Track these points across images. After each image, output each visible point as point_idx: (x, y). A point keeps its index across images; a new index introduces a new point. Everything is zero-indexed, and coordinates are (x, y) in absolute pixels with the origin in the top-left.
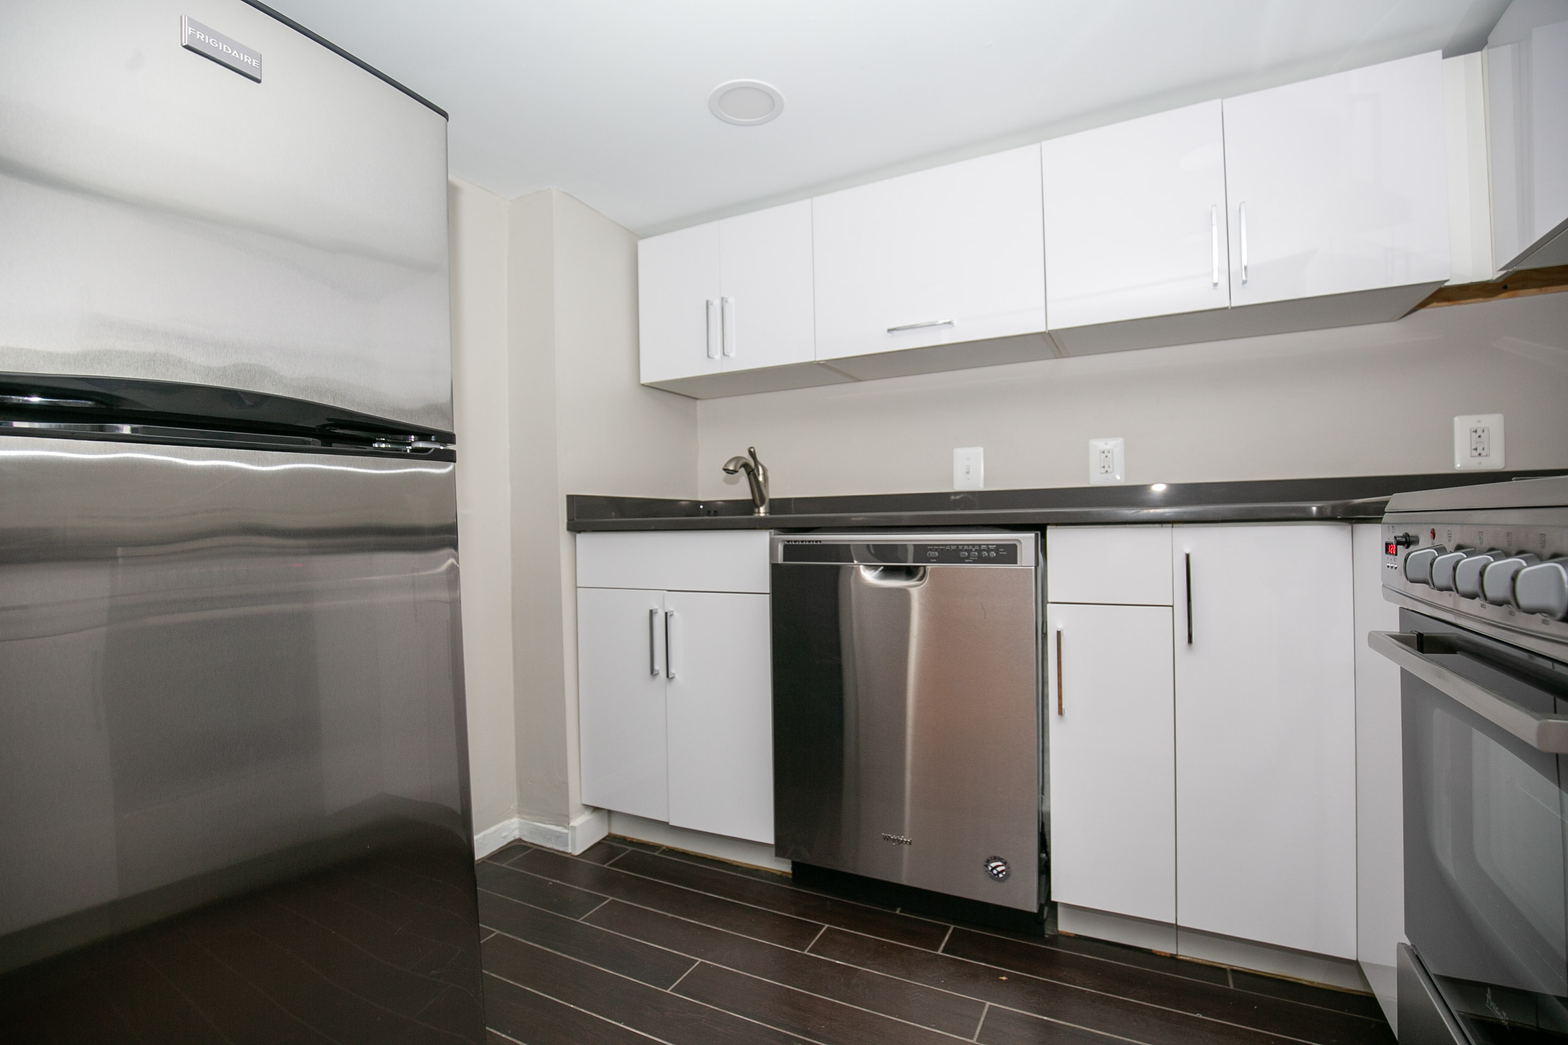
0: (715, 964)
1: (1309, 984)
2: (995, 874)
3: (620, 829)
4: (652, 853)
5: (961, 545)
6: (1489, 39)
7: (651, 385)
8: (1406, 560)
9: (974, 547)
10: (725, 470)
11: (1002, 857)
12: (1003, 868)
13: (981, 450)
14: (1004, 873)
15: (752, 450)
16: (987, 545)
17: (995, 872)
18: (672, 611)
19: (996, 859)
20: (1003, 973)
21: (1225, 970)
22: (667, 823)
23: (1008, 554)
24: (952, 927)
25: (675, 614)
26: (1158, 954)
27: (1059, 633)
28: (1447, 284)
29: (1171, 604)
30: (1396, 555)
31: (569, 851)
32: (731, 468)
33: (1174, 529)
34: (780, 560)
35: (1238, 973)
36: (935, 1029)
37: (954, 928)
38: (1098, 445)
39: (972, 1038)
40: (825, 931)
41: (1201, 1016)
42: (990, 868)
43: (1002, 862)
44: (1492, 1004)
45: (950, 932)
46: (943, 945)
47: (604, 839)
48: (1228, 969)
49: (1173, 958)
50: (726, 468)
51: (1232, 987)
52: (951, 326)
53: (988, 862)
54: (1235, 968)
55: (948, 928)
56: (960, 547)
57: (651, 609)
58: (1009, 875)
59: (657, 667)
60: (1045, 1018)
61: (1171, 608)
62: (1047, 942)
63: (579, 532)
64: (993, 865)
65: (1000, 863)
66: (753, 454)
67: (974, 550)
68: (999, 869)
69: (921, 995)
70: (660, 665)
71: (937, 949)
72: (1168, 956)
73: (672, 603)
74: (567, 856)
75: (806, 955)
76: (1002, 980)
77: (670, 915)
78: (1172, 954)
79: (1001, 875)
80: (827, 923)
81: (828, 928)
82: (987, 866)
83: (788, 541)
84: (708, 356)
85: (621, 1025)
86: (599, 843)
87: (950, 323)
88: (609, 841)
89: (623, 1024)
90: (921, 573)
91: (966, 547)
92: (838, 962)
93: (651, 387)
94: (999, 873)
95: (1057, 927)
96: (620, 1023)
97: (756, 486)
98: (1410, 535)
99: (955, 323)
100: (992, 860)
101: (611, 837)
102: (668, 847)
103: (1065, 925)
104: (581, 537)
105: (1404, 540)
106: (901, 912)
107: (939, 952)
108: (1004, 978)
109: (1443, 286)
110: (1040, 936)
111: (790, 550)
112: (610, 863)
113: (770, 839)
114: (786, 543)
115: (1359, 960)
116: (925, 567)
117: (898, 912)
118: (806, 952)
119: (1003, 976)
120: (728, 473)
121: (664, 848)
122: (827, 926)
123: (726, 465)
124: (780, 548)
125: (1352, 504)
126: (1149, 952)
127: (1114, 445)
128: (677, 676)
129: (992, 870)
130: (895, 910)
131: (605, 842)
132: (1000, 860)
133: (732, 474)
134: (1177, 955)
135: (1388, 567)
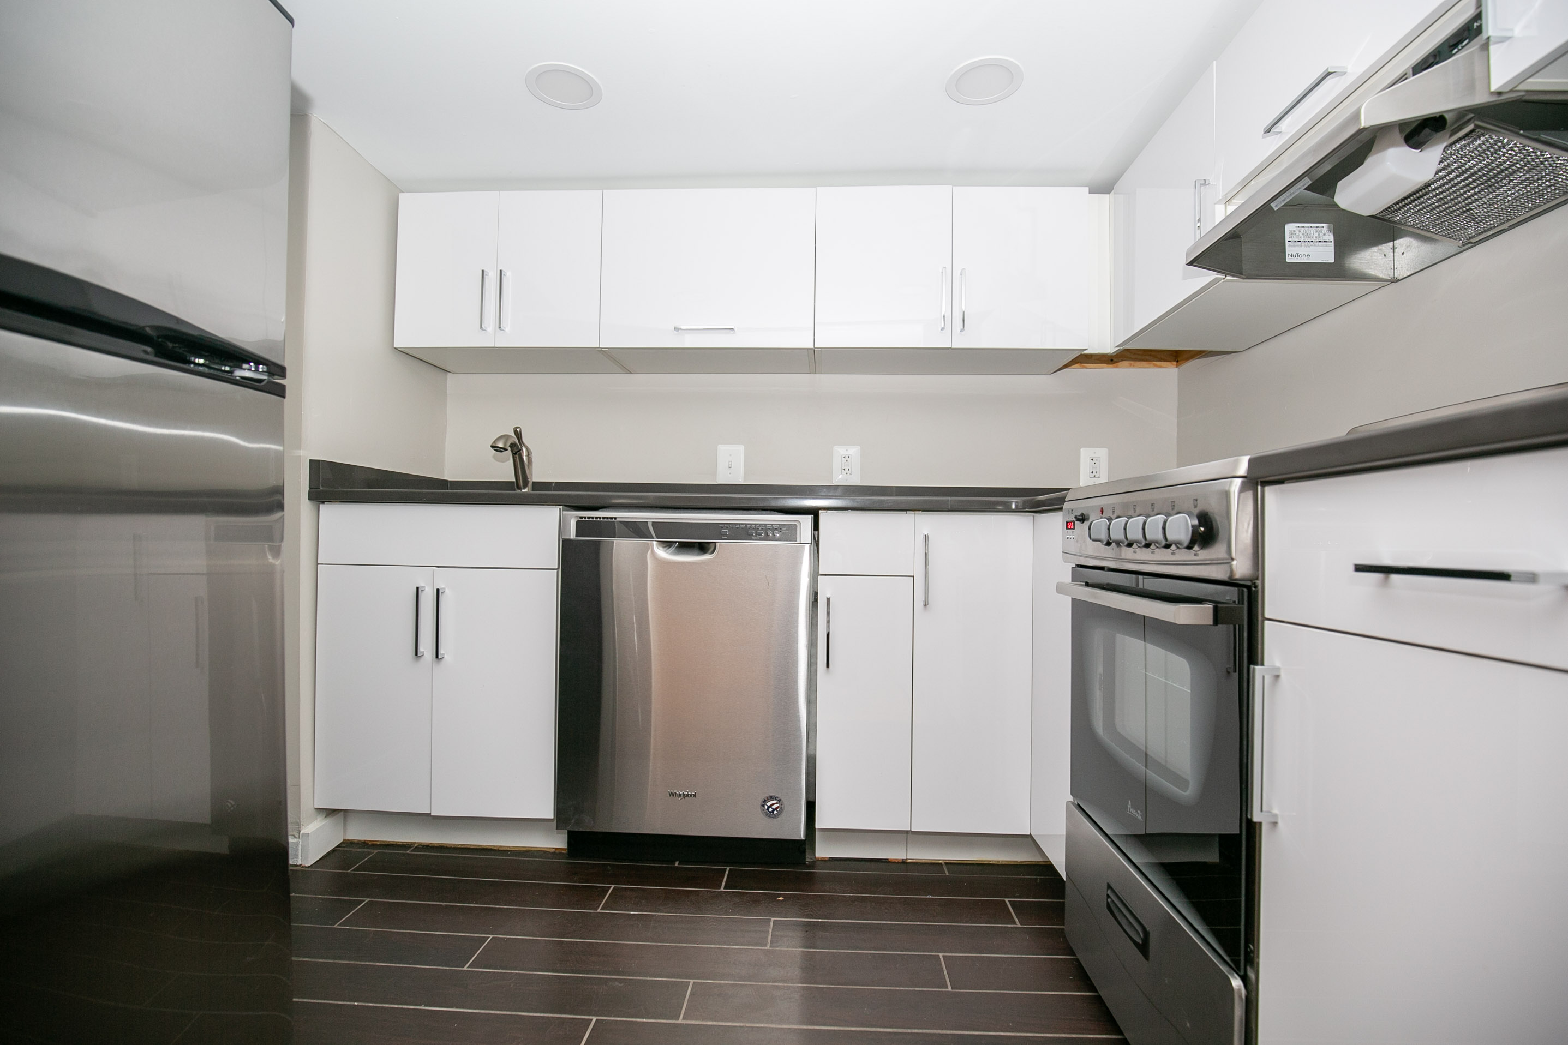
0: (508, 937)
1: (996, 863)
2: (770, 812)
3: (357, 833)
4: (404, 852)
5: (749, 524)
6: (1115, 187)
7: (406, 351)
8: (1089, 529)
9: (760, 527)
10: (492, 447)
11: (777, 796)
12: (778, 805)
13: (742, 448)
14: (778, 810)
15: (518, 430)
16: (772, 524)
17: (770, 810)
18: (444, 588)
19: (771, 798)
20: (779, 895)
21: (941, 864)
22: (429, 815)
23: (790, 533)
24: (728, 869)
25: (447, 591)
26: (893, 861)
27: (828, 600)
28: (1085, 352)
29: (913, 575)
30: (1074, 529)
31: (299, 863)
32: (500, 445)
33: (916, 515)
34: (572, 536)
35: (949, 864)
36: (734, 945)
37: (730, 869)
38: (840, 451)
39: (766, 945)
40: (612, 890)
41: (931, 897)
42: (766, 807)
43: (776, 800)
44: (1131, 810)
45: (727, 872)
46: (724, 884)
47: (338, 846)
48: (943, 863)
49: (904, 862)
50: (494, 445)
51: (947, 874)
52: (733, 332)
53: (765, 801)
54: (947, 861)
55: (725, 870)
56: (749, 526)
57: (418, 586)
58: (782, 810)
59: (421, 649)
60: (820, 920)
61: (912, 578)
62: (808, 867)
63: (323, 502)
64: (769, 804)
65: (775, 802)
66: (518, 434)
67: (760, 528)
68: (774, 807)
69: (715, 924)
70: (426, 645)
71: (720, 887)
72: (900, 861)
73: (442, 580)
74: (299, 868)
75: (599, 913)
76: (780, 900)
77: (444, 904)
78: (903, 860)
79: (775, 812)
80: (613, 884)
81: (614, 888)
82: (763, 806)
83: (581, 518)
84: (481, 328)
85: (422, 1007)
86: (333, 851)
87: (732, 329)
88: (344, 847)
89: (424, 1006)
90: (712, 549)
91: (753, 527)
92: (632, 913)
93: (406, 354)
94: (774, 810)
95: (814, 854)
96: (421, 1005)
97: (521, 467)
98: (1085, 514)
99: (736, 330)
100: (768, 799)
101: (347, 844)
102: (420, 844)
103: (823, 851)
104: (324, 508)
105: (1081, 517)
106: (679, 864)
107: (722, 889)
108: (781, 898)
109: (1082, 353)
110: (802, 863)
111: (582, 527)
112: (352, 869)
113: (549, 814)
114: (579, 519)
115: (1032, 834)
116: (715, 543)
117: (677, 864)
118: (599, 910)
119: (780, 897)
120: (496, 450)
121: (416, 845)
122: (613, 886)
123: (494, 442)
124: (573, 523)
125: (1036, 500)
126: (886, 861)
127: (853, 451)
128: (446, 656)
129: (768, 809)
130: (674, 864)
131: (340, 849)
132: (775, 798)
133: (501, 451)
134: (907, 859)
135: (1068, 538)
